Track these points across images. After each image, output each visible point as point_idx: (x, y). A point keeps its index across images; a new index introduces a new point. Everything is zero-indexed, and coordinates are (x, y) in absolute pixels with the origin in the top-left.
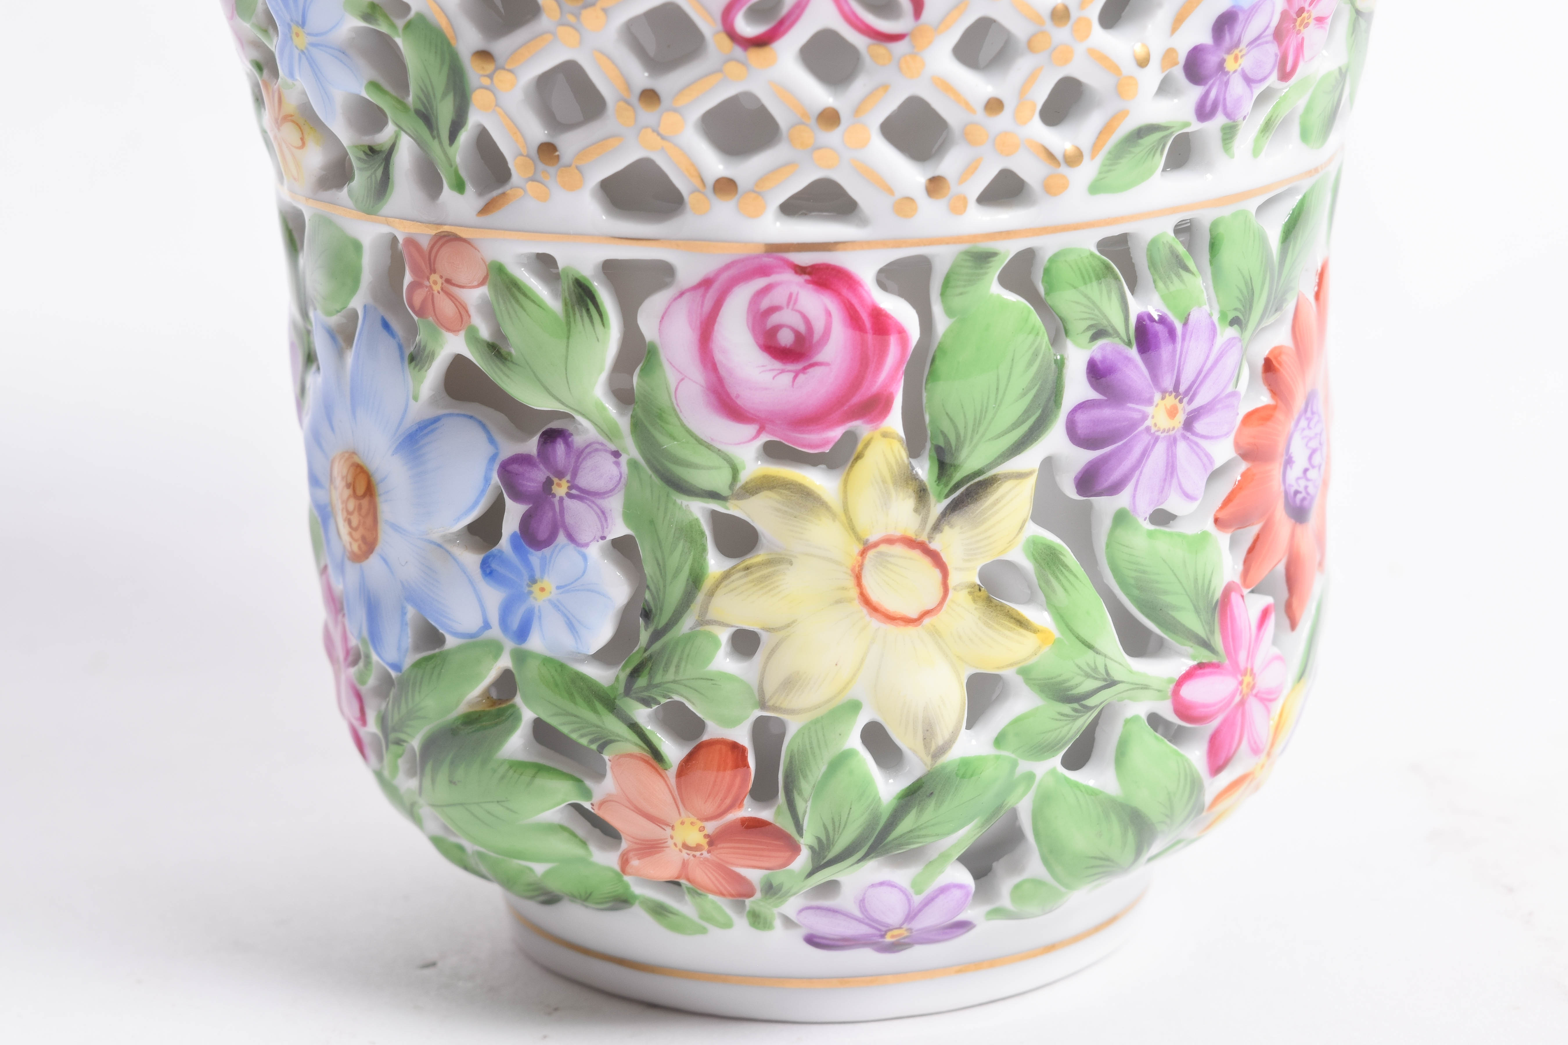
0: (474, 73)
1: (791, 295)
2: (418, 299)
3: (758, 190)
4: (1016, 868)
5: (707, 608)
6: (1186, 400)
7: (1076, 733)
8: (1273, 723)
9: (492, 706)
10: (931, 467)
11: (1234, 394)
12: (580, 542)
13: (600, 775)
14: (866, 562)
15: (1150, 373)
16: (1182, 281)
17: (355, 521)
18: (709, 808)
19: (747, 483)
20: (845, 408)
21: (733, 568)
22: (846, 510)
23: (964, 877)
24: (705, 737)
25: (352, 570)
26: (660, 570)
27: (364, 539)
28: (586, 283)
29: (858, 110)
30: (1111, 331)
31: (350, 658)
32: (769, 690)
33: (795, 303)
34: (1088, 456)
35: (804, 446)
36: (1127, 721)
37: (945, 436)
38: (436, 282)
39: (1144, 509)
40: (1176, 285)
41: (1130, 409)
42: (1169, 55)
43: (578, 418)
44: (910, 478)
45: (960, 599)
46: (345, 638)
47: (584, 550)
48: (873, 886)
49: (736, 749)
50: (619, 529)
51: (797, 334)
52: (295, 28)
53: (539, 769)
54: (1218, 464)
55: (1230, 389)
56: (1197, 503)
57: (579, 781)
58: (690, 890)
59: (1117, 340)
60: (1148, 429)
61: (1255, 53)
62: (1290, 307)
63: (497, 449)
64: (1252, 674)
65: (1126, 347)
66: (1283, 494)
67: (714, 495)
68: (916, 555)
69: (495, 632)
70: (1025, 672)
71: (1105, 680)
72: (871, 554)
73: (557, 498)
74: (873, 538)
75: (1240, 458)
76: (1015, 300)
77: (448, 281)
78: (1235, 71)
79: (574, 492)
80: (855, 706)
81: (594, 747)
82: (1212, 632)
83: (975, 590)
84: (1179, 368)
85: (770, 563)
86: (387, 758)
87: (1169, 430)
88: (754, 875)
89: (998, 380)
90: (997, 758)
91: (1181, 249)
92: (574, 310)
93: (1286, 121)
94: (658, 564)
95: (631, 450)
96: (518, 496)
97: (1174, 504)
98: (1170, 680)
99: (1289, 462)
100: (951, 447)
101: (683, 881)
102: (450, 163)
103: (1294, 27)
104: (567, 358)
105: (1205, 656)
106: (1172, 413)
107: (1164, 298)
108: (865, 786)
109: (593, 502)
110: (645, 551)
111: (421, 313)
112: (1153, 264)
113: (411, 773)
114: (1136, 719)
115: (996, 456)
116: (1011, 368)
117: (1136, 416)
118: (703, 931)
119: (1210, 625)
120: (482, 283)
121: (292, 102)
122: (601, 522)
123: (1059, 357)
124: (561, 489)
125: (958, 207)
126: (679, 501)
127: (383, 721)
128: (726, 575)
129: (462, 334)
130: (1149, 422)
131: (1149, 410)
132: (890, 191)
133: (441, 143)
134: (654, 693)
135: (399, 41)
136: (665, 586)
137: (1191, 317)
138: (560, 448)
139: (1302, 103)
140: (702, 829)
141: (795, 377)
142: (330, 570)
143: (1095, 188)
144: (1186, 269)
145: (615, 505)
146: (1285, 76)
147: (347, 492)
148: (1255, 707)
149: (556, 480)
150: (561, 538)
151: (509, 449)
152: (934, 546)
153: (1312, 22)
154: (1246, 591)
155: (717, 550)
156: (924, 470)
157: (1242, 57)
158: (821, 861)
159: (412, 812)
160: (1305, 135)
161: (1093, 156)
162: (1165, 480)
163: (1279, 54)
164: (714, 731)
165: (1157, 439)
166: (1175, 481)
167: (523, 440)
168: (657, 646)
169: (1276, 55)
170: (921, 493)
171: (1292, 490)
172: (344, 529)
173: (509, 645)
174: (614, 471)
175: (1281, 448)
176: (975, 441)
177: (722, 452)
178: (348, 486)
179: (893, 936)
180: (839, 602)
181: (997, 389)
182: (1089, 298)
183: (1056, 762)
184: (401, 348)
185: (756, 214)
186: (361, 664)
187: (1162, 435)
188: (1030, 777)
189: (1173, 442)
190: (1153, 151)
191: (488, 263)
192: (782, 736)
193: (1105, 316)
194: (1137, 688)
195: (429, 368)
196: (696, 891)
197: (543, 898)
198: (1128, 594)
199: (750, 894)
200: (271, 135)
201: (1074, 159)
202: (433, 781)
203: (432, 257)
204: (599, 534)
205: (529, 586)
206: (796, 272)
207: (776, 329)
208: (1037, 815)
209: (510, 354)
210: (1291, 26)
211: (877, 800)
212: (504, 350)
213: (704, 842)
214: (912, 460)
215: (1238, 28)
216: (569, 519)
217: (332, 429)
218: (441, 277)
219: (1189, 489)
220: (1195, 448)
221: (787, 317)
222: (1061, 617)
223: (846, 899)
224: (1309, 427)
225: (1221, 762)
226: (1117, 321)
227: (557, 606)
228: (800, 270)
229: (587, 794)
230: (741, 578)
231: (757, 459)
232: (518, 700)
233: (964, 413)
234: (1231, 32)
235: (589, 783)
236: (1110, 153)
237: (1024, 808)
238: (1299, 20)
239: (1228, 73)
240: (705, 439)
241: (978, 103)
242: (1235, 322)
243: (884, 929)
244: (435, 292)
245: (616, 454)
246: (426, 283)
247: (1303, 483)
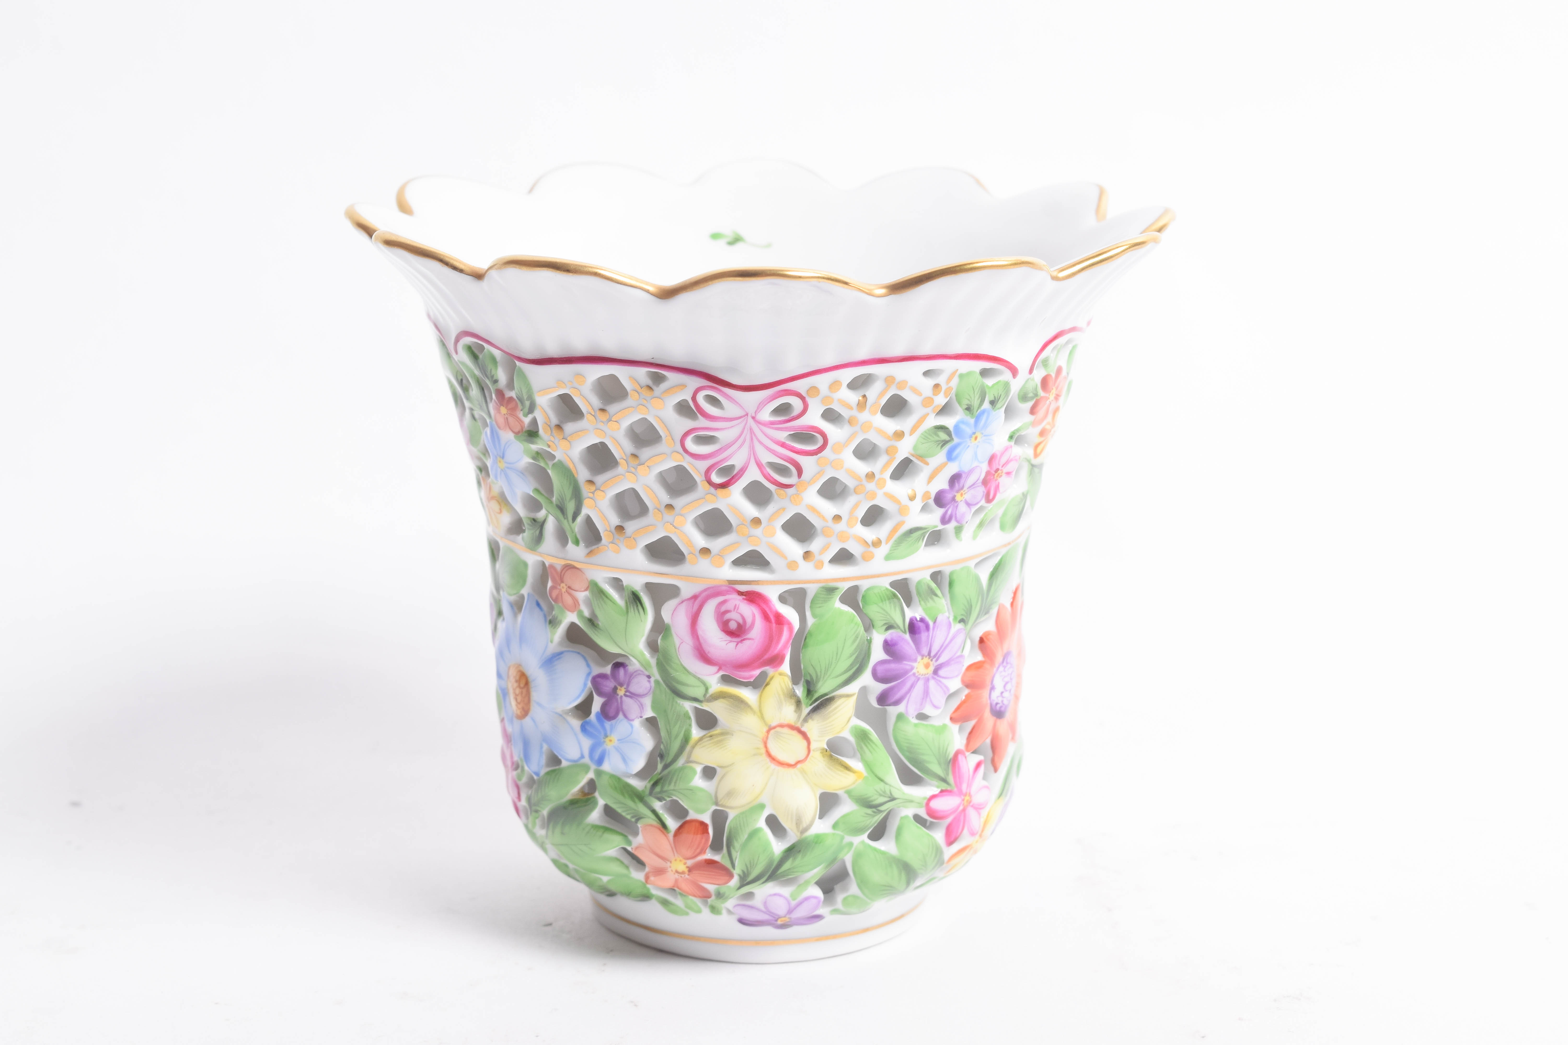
0: (585, 490)
1: (736, 605)
2: (555, 593)
3: (721, 555)
4: (845, 889)
5: (691, 754)
6: (934, 660)
7: (874, 823)
8: (983, 820)
9: (583, 796)
10: (803, 690)
11: (961, 656)
12: (630, 718)
13: (636, 834)
14: (770, 736)
15: (915, 647)
16: (934, 601)
17: (519, 699)
18: (689, 853)
19: (712, 694)
20: (761, 660)
21: (704, 735)
22: (760, 711)
23: (818, 893)
24: (688, 818)
25: (517, 722)
26: (669, 735)
27: (523, 708)
28: (637, 593)
29: (772, 518)
30: (896, 626)
31: (514, 766)
32: (720, 796)
33: (737, 609)
34: (883, 687)
35: (740, 678)
36: (902, 818)
37: (811, 676)
38: (563, 587)
39: (912, 712)
40: (931, 603)
41: (905, 664)
42: (926, 495)
43: (631, 658)
44: (793, 695)
45: (816, 755)
46: (512, 757)
47: (631, 722)
48: (770, 895)
49: (704, 825)
50: (649, 713)
51: (739, 624)
52: (499, 458)
53: (606, 829)
54: (952, 691)
55: (959, 653)
56: (940, 710)
57: (625, 836)
58: (681, 894)
59: (899, 630)
60: (914, 674)
61: (972, 492)
62: (994, 611)
63: (591, 670)
64: (970, 795)
65: (904, 634)
66: (989, 705)
67: (696, 700)
68: (795, 733)
69: (587, 760)
70: (848, 792)
71: (890, 797)
72: (772, 732)
73: (619, 696)
74: (774, 724)
75: (965, 687)
76: (847, 610)
77: (569, 587)
78: (961, 501)
79: (627, 694)
80: (762, 807)
81: (633, 820)
82: (948, 774)
83: (824, 751)
84: (931, 644)
85: (722, 734)
86: (531, 818)
87: (925, 675)
88: (711, 888)
89: (837, 649)
90: (834, 834)
91: (933, 585)
92: (630, 606)
93: (992, 521)
94: (668, 732)
95: (656, 675)
96: (600, 694)
97: (928, 710)
98: (924, 798)
99: (993, 688)
100: (813, 680)
101: (676, 889)
102: (572, 531)
103: (994, 478)
104: (626, 629)
105: (944, 786)
106: (927, 666)
107: (924, 610)
108: (767, 846)
109: (637, 699)
110: (661, 724)
111: (556, 601)
112: (919, 593)
113: (543, 827)
114: (906, 817)
115: (836, 686)
116: (844, 643)
117: (908, 667)
118: (687, 914)
119: (947, 771)
120: (586, 590)
121: (496, 491)
122: (640, 709)
123: (869, 638)
124: (621, 692)
125: (819, 565)
126: (679, 702)
127: (529, 800)
128: (701, 739)
129: (575, 613)
130: (914, 671)
131: (915, 665)
132: (785, 557)
133: (568, 521)
134: (664, 795)
135: (550, 472)
136: (670, 743)
137: (938, 619)
138: (621, 671)
139: (1000, 512)
140: (685, 864)
141: (737, 645)
142: (506, 721)
143: (888, 558)
144: (936, 595)
145: (647, 701)
146: (989, 500)
147: (516, 685)
148: (971, 813)
149: (619, 687)
150: (621, 716)
151: (597, 670)
152: (803, 729)
153: (1004, 475)
154: (967, 754)
155: (698, 727)
156: (800, 691)
157: (965, 494)
158: (745, 881)
159: (542, 846)
160: (1002, 527)
161: (887, 543)
162: (923, 699)
163: (985, 491)
164: (692, 815)
165: (919, 679)
166: (928, 700)
167: (605, 666)
168: (666, 772)
169: (984, 492)
170: (798, 703)
171: (995, 703)
172: (513, 703)
173: (593, 767)
174: (647, 685)
175: (988, 682)
176: (825, 679)
177: (701, 679)
178: (516, 681)
179: (781, 921)
180: (755, 755)
181: (837, 654)
182: (884, 610)
183: (864, 837)
184: (545, 616)
185: (720, 565)
186: (519, 770)
187: (922, 677)
188: (851, 844)
189: (927, 680)
190: (918, 540)
191: (589, 580)
192: (726, 818)
193: (893, 619)
194: (907, 802)
195: (559, 627)
196: (683, 894)
197: (608, 893)
198: (903, 755)
199: (709, 897)
200: (485, 504)
201: (877, 543)
202: (553, 832)
203: (562, 574)
204: (639, 715)
205: (604, 738)
206: (739, 594)
207: (728, 621)
208: (855, 863)
209: (598, 624)
210: (992, 477)
211: (773, 853)
212: (595, 622)
213: (686, 870)
214: (794, 686)
215: (962, 481)
216: (625, 707)
217: (510, 652)
218: (566, 585)
219: (936, 703)
220: (939, 683)
221: (733, 615)
222: (868, 766)
223: (757, 901)
224: (1005, 671)
225: (952, 839)
226: (899, 621)
227: (617, 749)
228: (740, 593)
229: (629, 843)
230: (708, 741)
231: (718, 683)
232: (597, 794)
233: (820, 665)
234: (959, 483)
235: (630, 838)
236: (895, 541)
237: (848, 859)
238: (996, 474)
239: (957, 502)
240: (692, 672)
241: (829, 516)
242: (962, 621)
243: (777, 917)
244: (563, 592)
245: (649, 677)
246: (559, 587)
247: (1000, 699)
